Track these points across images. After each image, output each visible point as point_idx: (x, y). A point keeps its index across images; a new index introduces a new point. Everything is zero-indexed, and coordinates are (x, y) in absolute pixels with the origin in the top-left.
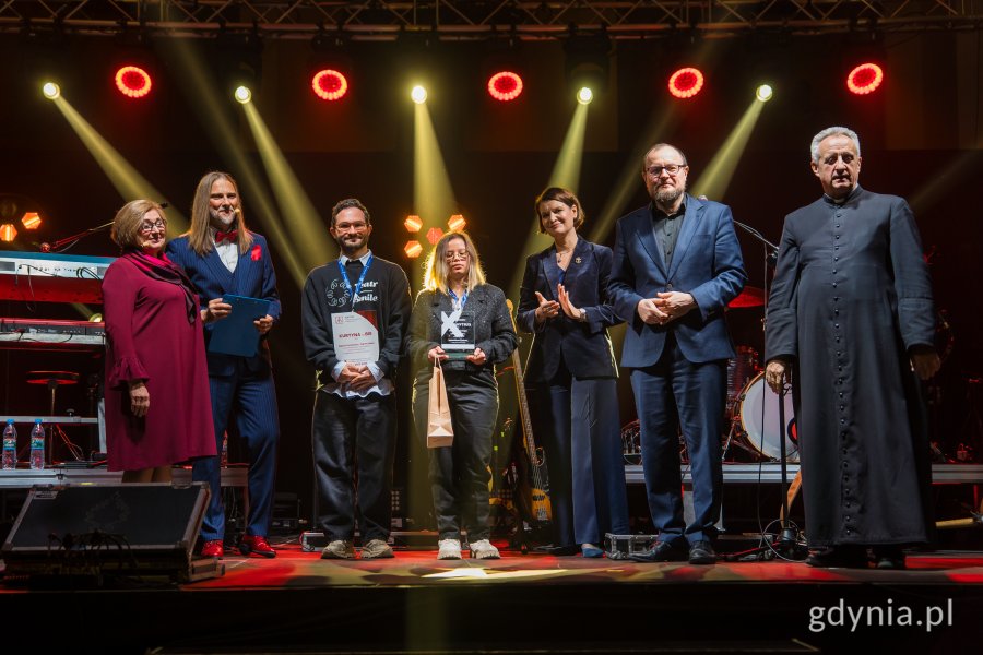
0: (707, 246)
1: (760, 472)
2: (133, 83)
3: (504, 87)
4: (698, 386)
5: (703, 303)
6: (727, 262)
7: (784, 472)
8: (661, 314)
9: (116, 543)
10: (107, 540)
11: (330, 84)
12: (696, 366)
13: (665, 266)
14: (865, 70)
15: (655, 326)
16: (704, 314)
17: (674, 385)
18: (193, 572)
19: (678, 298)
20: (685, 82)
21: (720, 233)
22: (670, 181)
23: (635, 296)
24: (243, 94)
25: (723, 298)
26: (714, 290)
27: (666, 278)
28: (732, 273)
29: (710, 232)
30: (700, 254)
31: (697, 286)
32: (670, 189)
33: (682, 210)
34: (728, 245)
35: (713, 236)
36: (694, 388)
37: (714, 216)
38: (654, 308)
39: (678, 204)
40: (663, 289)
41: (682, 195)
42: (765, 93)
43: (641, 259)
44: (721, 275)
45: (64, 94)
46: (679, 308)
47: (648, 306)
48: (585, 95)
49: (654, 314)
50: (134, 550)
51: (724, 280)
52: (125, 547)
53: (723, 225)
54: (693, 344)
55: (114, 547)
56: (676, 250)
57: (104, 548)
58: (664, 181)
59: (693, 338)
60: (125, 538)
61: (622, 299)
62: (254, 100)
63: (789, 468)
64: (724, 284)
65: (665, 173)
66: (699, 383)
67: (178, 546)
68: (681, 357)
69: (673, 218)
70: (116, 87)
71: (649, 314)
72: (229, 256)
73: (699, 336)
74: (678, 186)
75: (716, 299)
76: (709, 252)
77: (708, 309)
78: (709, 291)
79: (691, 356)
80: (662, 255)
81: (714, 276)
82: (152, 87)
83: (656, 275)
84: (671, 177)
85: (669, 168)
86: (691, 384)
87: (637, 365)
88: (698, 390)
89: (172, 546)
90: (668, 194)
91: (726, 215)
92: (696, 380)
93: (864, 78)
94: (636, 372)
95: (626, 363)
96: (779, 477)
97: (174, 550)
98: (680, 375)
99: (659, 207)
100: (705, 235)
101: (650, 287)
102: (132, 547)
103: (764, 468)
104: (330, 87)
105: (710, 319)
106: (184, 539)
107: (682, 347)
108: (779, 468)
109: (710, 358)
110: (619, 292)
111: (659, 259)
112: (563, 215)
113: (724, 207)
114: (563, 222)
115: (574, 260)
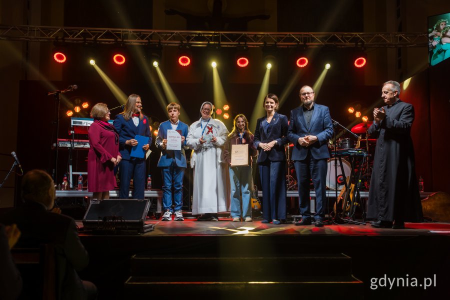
0: (321, 120)
2: (119, 60)
3: (243, 63)
4: (318, 167)
5: (320, 139)
6: (328, 126)
7: (337, 194)
8: (307, 142)
9: (120, 219)
10: (117, 219)
11: (184, 61)
12: (318, 160)
13: (307, 127)
14: (360, 60)
15: (304, 147)
16: (320, 143)
17: (310, 167)
18: (145, 229)
19: (312, 137)
20: (302, 62)
21: (326, 116)
22: (308, 98)
23: (297, 136)
24: (156, 64)
25: (327, 138)
26: (324, 135)
27: (308, 131)
28: (330, 129)
29: (323, 115)
30: (319, 123)
31: (318, 133)
32: (309, 101)
33: (313, 108)
34: (328, 120)
35: (323, 117)
37: (323, 111)
38: (304, 140)
39: (311, 107)
40: (307, 134)
42: (328, 66)
43: (299, 124)
44: (326, 130)
45: (96, 63)
46: (313, 141)
47: (302, 140)
48: (269, 66)
49: (304, 143)
52: (123, 221)
53: (327, 113)
54: (316, 153)
55: (120, 221)
56: (311, 121)
57: (116, 221)
58: (306, 98)
59: (316, 151)
60: (123, 218)
62: (159, 66)
63: (338, 192)
64: (327, 133)
65: (307, 95)
67: (140, 221)
68: (313, 158)
69: (310, 110)
70: (114, 61)
72: (136, 121)
73: (318, 150)
74: (311, 99)
75: (324, 138)
76: (322, 122)
77: (322, 142)
78: (322, 135)
79: (315, 157)
80: (307, 123)
81: (324, 130)
82: (125, 61)
83: (304, 129)
84: (309, 96)
85: (308, 93)
86: (315, 167)
87: (297, 160)
88: (318, 169)
89: (138, 221)
91: (327, 110)
92: (317, 165)
93: (360, 62)
94: (297, 162)
95: (293, 159)
96: (335, 195)
98: (312, 163)
99: (305, 107)
100: (320, 117)
101: (302, 133)
102: (126, 221)
103: (330, 192)
104: (184, 62)
105: (322, 145)
106: (142, 217)
107: (313, 154)
108: (335, 192)
109: (322, 158)
110: (292, 135)
111: (305, 124)
112: (273, 105)
113: (327, 107)
114: (272, 107)
115: (272, 119)
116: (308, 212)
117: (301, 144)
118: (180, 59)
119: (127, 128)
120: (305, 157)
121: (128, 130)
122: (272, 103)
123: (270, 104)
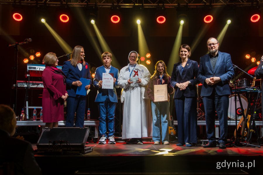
0: (224, 65)
1: (230, 123)
2: (64, 19)
3: (161, 20)
4: (221, 102)
6: (230, 69)
7: (236, 123)
10: (64, 142)
11: (115, 19)
12: (221, 96)
13: (213, 70)
15: (210, 85)
16: (223, 83)
17: (215, 101)
18: (85, 151)
19: (216, 78)
20: (208, 19)
21: (228, 61)
22: (214, 48)
23: (205, 77)
24: (93, 22)
25: (228, 79)
26: (226, 76)
27: (213, 73)
28: (231, 72)
29: (225, 61)
30: (222, 67)
31: (222, 75)
32: (214, 50)
34: (230, 64)
35: (226, 62)
36: (220, 102)
37: (226, 57)
39: (216, 53)
40: (212, 76)
41: (217, 51)
42: (229, 22)
43: (206, 68)
44: (228, 72)
45: (46, 21)
46: (216, 81)
47: (208, 80)
48: (182, 22)
49: (210, 82)
50: (71, 145)
51: (229, 74)
52: (68, 144)
53: (229, 59)
54: (220, 91)
55: (66, 144)
56: (216, 66)
57: (63, 144)
58: (212, 48)
59: (220, 89)
60: (68, 142)
61: (201, 78)
62: (96, 23)
63: (238, 122)
65: (212, 46)
66: (221, 101)
67: (82, 144)
68: (217, 94)
69: (215, 57)
70: (60, 20)
71: (209, 82)
72: (80, 67)
74: (216, 49)
75: (226, 79)
76: (225, 67)
77: (224, 81)
78: (225, 76)
79: (219, 94)
80: (212, 67)
81: (226, 72)
82: (69, 20)
83: (210, 72)
84: (214, 46)
85: (213, 44)
86: (219, 101)
87: (205, 96)
88: (221, 103)
89: (80, 144)
90: (213, 51)
92: (220, 100)
94: (204, 98)
95: (202, 95)
96: (235, 124)
97: (81, 145)
98: (216, 99)
99: (211, 54)
100: (223, 62)
101: (209, 75)
102: (71, 144)
103: (231, 122)
105: (225, 84)
106: (83, 142)
107: (217, 91)
108: (235, 122)
109: (224, 94)
110: (200, 76)
111: (211, 68)
112: (186, 53)
113: (229, 54)
114: (186, 55)
115: (186, 64)
116: (214, 137)
117: (207, 83)
118: (112, 18)
119: (73, 72)
120: (211, 93)
121: (74, 74)
122: (185, 52)
123: (184, 53)
